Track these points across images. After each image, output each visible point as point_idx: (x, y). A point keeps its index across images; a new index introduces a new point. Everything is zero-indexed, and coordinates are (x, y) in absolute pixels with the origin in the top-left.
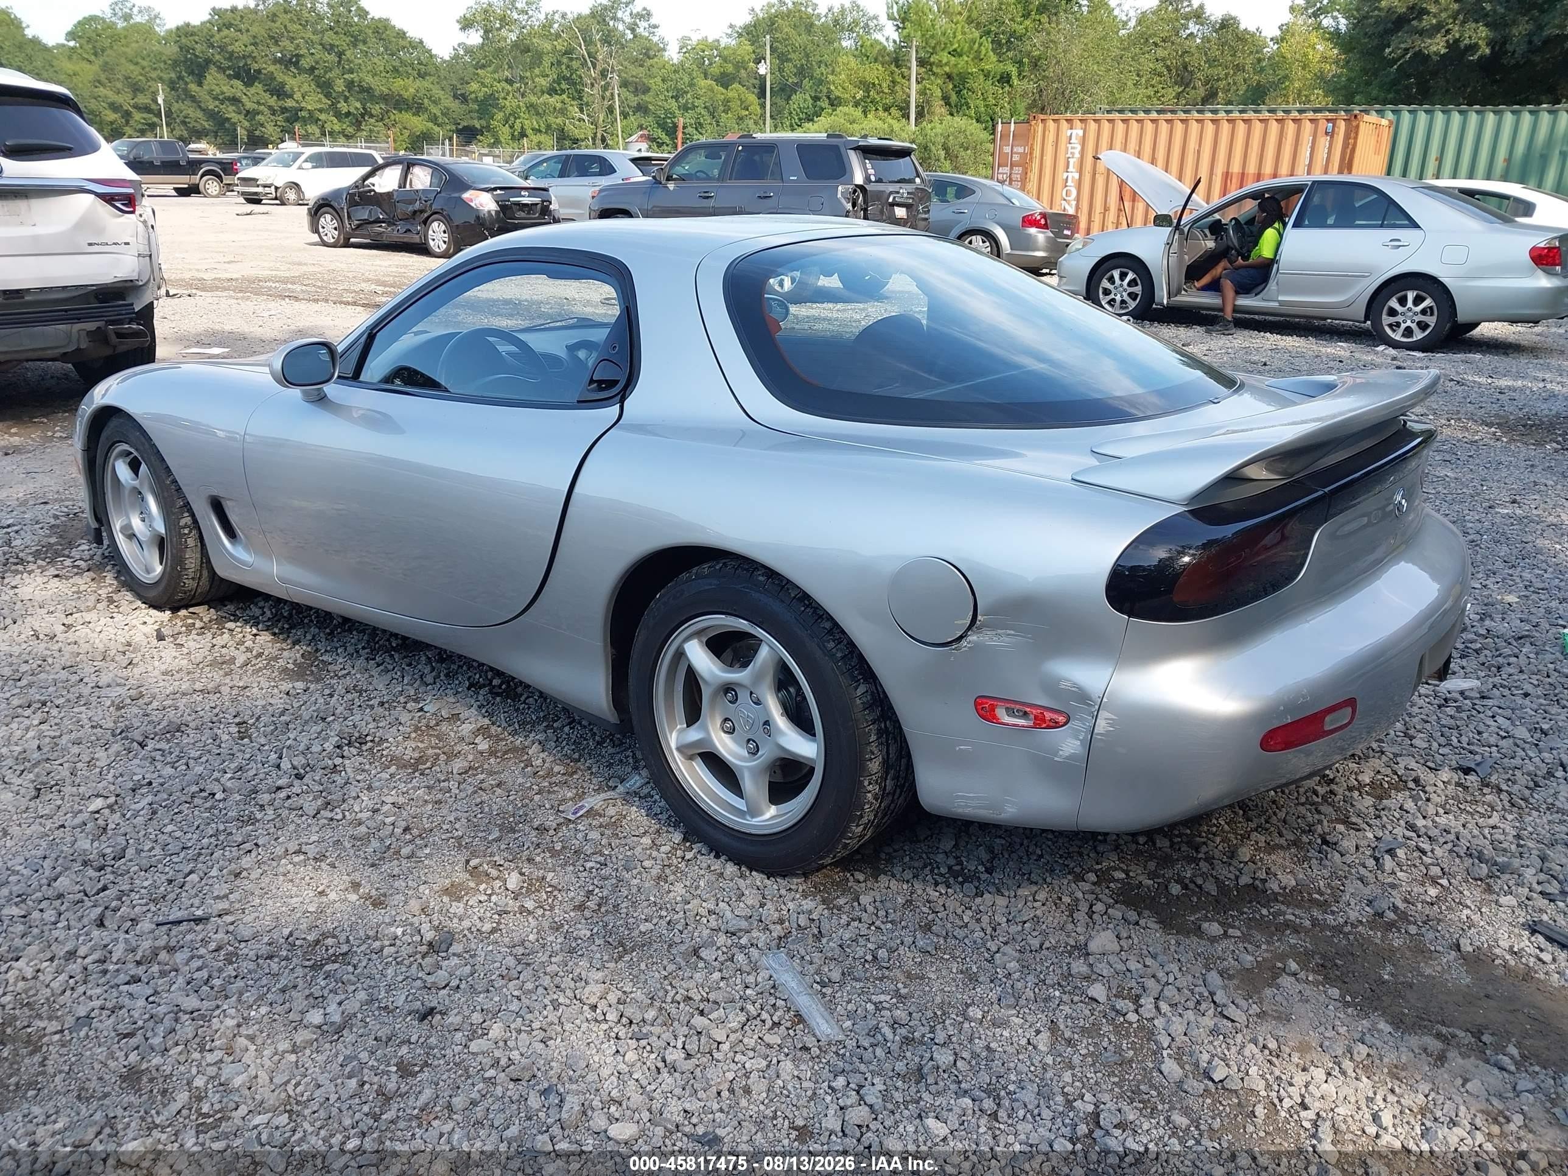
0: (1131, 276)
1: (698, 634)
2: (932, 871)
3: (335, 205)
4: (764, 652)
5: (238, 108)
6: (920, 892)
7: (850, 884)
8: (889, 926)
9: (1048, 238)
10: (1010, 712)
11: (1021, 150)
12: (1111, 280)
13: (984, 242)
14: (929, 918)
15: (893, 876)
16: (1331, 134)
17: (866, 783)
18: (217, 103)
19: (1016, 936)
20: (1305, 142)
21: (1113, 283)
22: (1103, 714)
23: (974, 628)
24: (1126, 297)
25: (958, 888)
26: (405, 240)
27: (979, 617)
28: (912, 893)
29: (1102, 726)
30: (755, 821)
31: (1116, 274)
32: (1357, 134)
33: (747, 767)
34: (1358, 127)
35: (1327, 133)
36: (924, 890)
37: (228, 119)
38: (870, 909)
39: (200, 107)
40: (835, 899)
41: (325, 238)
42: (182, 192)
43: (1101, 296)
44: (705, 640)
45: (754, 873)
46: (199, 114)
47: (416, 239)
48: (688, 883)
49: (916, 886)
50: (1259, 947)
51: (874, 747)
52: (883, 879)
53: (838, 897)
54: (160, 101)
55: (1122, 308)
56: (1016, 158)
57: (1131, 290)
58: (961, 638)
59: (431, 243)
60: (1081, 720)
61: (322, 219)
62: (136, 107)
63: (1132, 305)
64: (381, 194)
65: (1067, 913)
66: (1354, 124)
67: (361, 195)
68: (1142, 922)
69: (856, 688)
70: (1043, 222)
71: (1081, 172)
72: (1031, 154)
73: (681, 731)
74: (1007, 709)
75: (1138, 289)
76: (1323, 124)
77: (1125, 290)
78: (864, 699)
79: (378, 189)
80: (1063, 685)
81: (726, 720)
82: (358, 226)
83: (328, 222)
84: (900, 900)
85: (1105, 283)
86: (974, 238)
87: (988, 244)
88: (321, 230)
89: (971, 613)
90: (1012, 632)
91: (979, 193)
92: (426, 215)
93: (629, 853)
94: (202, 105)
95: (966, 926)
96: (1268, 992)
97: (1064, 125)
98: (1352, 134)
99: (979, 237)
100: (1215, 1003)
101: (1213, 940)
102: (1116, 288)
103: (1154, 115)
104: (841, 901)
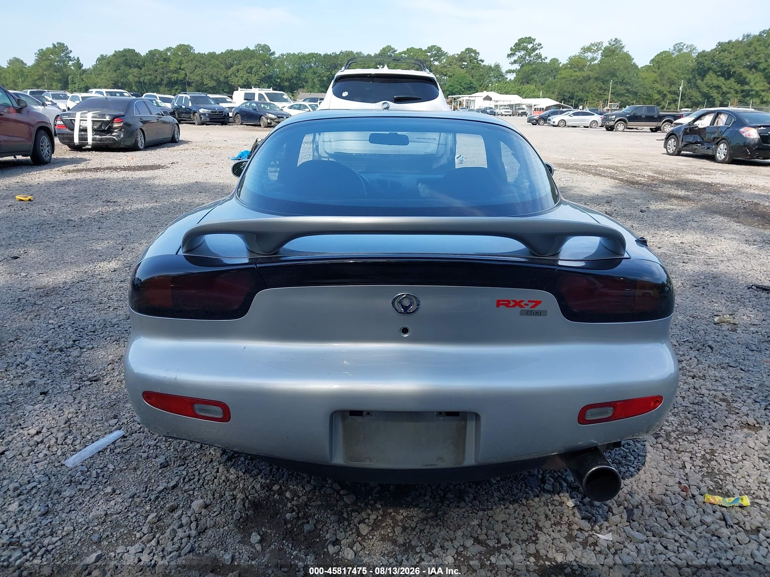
3: (678, 135)
5: (719, 91)
18: (708, 89)
26: (706, 153)
37: (712, 97)
39: (700, 91)
41: (669, 151)
42: (652, 130)
46: (698, 94)
47: (710, 152)
54: (681, 89)
59: (718, 155)
61: (670, 141)
62: (670, 92)
64: (700, 128)
67: (691, 129)
79: (700, 126)
82: (685, 145)
83: (672, 142)
88: (668, 146)
92: (719, 140)
94: (701, 90)
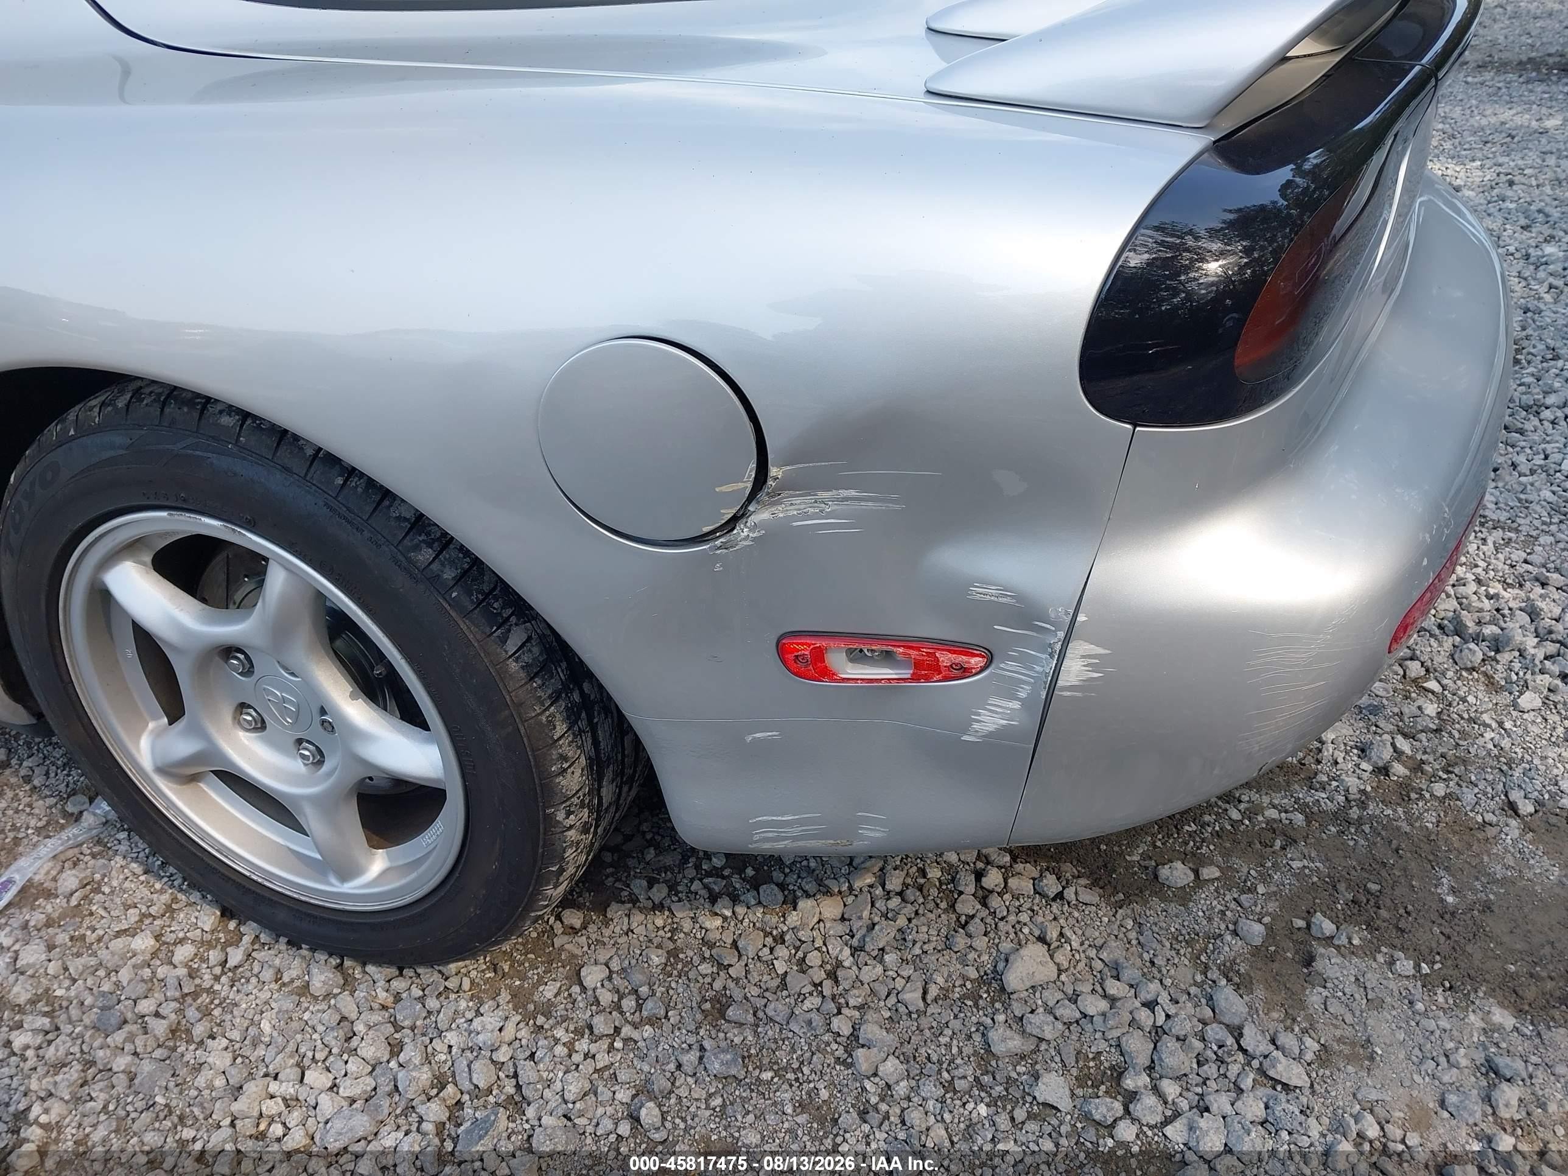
1: (130, 549)
2: (698, 867)
4: (276, 581)
6: (687, 925)
7: (558, 942)
8: (648, 1032)
10: (857, 656)
14: (718, 985)
15: (634, 900)
17: (560, 816)
19: (876, 986)
22: (1079, 648)
23: (762, 496)
25: (750, 898)
27: (773, 471)
28: (673, 931)
29: (1074, 671)
30: (349, 887)
33: (309, 798)
36: (694, 919)
38: (606, 997)
40: (535, 986)
44: (148, 558)
45: (370, 968)
48: (236, 1035)
49: (679, 915)
50: (1252, 890)
51: (566, 747)
52: (616, 911)
53: (541, 982)
58: (734, 520)
60: (1026, 661)
65: (943, 905)
68: (1070, 893)
69: (504, 640)
73: (158, 734)
74: (849, 652)
78: (527, 658)
80: (978, 592)
81: (243, 707)
84: (657, 959)
89: (753, 465)
90: (853, 493)
93: (106, 987)
95: (784, 985)
96: (1315, 997)
100: (1245, 1051)
101: (1184, 896)
104: (549, 991)
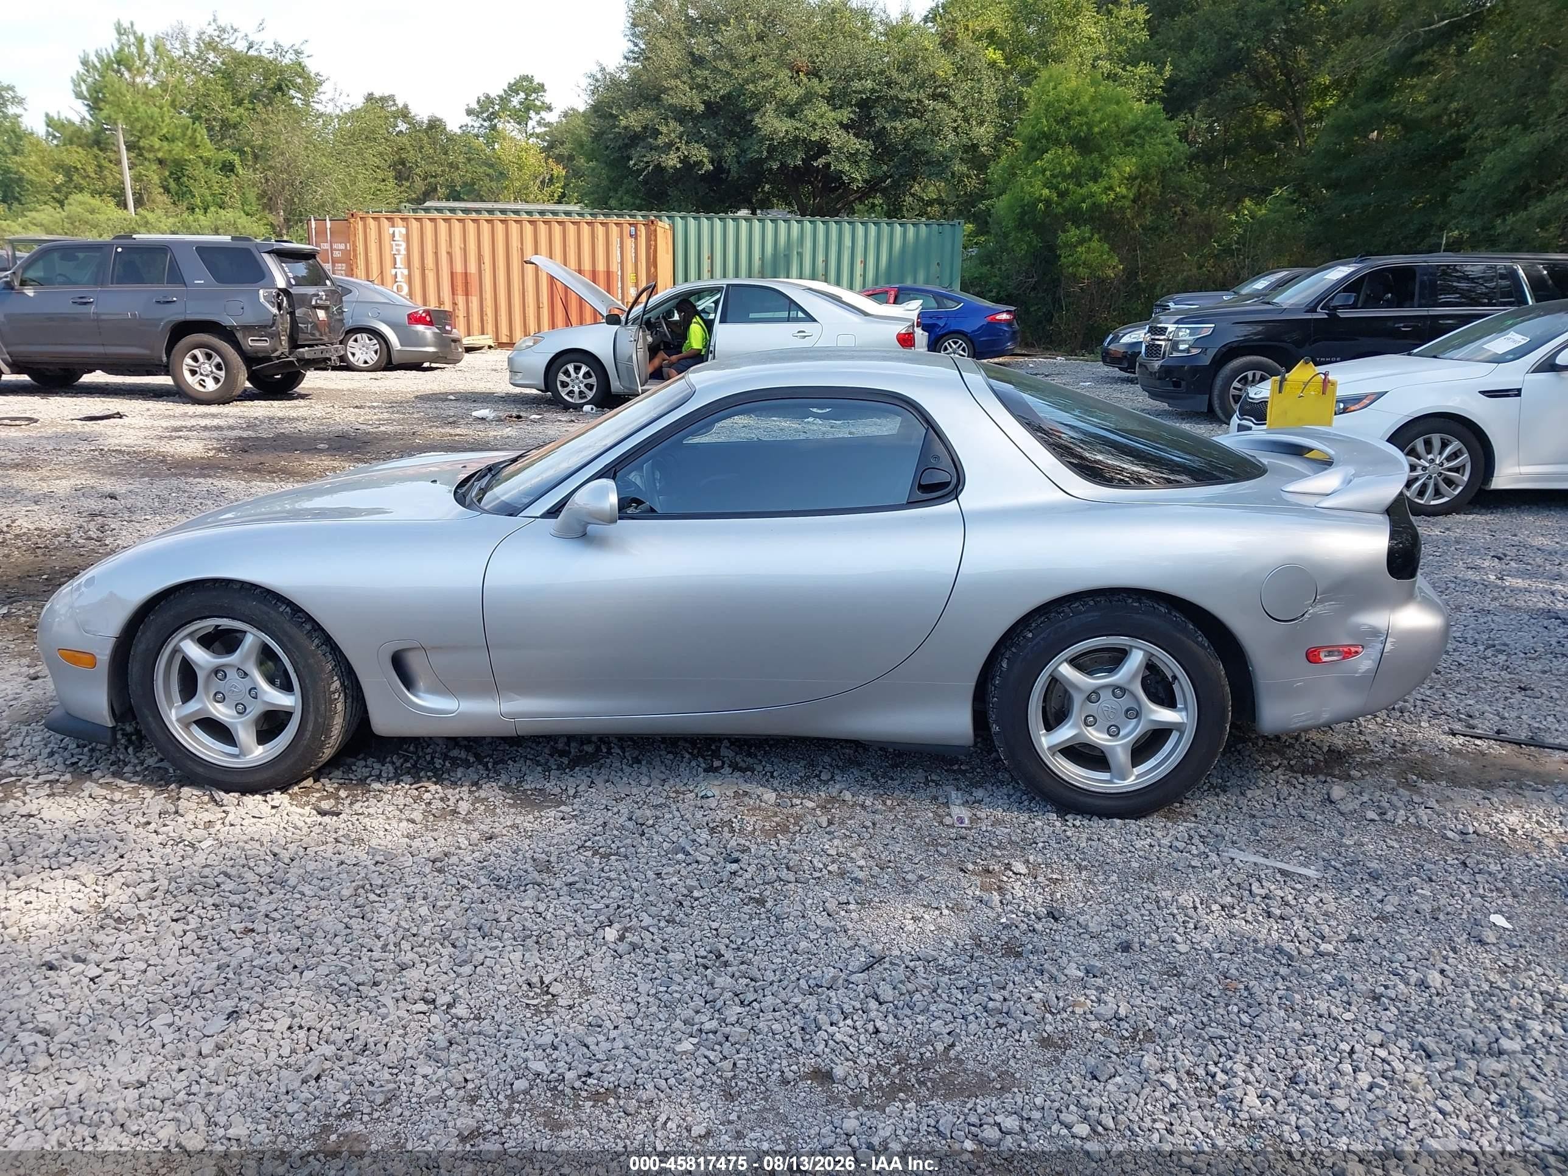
0: (584, 369)
9: (435, 333)
11: (342, 246)
12: (567, 373)
13: (370, 340)
16: (635, 237)
20: (614, 243)
21: (569, 376)
24: (583, 388)
31: (571, 368)
32: (656, 236)
34: (655, 230)
35: (631, 236)
43: (560, 388)
55: (581, 398)
56: (337, 254)
57: (586, 381)
63: (590, 395)
66: (652, 228)
70: (428, 319)
71: (409, 266)
72: (355, 250)
75: (593, 380)
76: (626, 227)
77: (581, 382)
85: (562, 377)
86: (359, 336)
87: (375, 341)
91: (356, 292)
97: (385, 223)
98: (652, 237)
99: (364, 335)
102: (572, 380)
103: (460, 215)
